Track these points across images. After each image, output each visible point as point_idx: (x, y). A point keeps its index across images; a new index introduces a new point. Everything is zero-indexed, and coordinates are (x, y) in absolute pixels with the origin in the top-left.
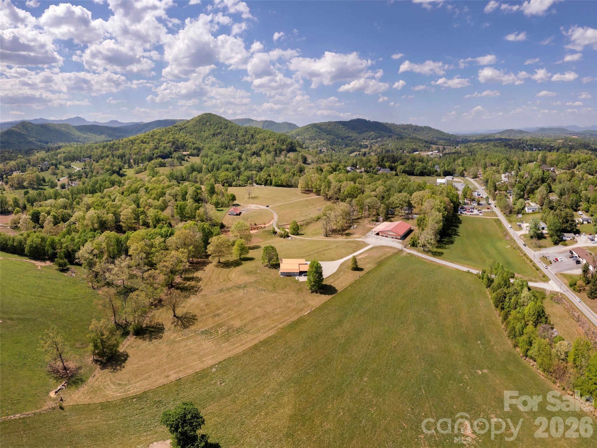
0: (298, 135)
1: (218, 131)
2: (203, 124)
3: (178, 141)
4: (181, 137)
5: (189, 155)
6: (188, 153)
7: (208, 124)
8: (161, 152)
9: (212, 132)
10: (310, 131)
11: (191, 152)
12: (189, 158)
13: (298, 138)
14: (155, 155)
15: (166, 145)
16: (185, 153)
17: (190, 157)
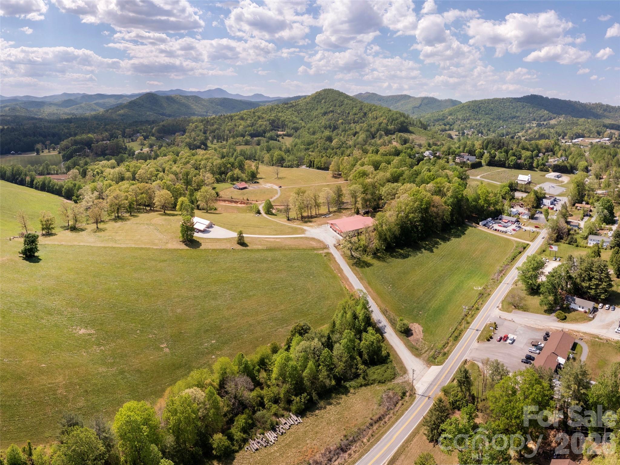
0: (451, 114)
1: (331, 109)
2: (318, 102)
3: (279, 119)
4: (286, 116)
5: (285, 135)
6: (284, 133)
7: (323, 101)
8: (254, 130)
9: (322, 111)
10: (465, 110)
11: (288, 132)
12: (283, 138)
13: (449, 117)
14: (247, 133)
15: (262, 123)
16: (279, 133)
17: (285, 137)
